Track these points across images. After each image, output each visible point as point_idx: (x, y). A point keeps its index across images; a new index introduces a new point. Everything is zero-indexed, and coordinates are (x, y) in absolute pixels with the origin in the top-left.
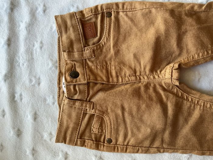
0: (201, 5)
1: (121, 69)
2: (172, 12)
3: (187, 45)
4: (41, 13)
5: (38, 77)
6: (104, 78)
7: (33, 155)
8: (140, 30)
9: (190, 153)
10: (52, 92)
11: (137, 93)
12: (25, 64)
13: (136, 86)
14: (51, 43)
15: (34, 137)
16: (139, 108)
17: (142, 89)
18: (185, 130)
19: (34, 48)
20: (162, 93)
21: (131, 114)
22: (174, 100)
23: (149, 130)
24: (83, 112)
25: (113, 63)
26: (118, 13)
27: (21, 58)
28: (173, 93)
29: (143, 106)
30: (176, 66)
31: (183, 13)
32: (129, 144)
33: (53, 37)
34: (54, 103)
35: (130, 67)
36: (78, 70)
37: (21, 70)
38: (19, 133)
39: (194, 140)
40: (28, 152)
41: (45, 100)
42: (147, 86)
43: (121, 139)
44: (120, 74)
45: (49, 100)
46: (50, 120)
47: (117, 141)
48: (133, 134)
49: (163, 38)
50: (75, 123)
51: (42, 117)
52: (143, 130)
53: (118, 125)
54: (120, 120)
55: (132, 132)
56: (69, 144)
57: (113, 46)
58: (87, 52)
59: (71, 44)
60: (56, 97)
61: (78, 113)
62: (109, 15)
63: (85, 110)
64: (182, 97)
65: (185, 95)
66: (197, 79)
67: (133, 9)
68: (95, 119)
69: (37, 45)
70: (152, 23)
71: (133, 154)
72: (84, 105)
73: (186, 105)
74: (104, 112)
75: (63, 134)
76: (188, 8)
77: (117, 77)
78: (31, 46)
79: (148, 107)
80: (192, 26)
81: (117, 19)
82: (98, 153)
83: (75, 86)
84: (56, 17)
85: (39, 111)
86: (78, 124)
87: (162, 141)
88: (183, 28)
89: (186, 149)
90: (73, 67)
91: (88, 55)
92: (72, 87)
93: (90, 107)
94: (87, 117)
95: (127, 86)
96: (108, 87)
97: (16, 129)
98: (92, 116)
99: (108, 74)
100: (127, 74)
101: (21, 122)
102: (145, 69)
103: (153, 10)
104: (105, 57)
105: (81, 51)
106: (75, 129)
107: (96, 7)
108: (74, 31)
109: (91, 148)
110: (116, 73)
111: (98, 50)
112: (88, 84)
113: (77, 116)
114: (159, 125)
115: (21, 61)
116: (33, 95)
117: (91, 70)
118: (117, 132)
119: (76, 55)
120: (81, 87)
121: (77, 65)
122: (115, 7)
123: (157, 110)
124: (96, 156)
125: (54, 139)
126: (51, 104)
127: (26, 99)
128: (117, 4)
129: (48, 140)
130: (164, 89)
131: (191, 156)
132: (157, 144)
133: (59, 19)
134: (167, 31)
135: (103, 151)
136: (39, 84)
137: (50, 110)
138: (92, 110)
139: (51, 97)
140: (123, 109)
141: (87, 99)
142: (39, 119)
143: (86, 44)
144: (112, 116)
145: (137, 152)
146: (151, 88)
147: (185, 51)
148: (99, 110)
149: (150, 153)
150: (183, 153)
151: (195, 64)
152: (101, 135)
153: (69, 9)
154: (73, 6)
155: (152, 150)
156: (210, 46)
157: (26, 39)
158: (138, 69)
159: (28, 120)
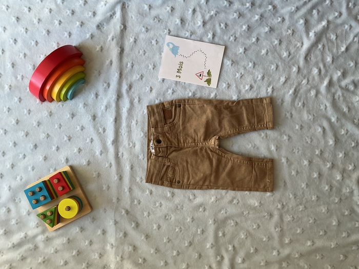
0: (233, 102)
1: (186, 138)
2: (216, 107)
3: (224, 126)
4: (137, 102)
5: (134, 142)
6: (176, 144)
7: (130, 192)
8: (198, 116)
9: (227, 189)
10: (143, 152)
11: (195, 153)
13: (195, 148)
15: (131, 180)
16: (196, 162)
17: (199, 150)
18: (224, 175)
19: (132, 124)
20: (210, 152)
21: (192, 165)
22: (216, 157)
23: (202, 175)
24: (163, 164)
25: (181, 135)
26: (185, 105)
28: (216, 153)
29: (199, 161)
30: (217, 137)
31: (222, 107)
32: (191, 183)
33: (144, 117)
34: (143, 159)
35: (192, 137)
36: (161, 139)
38: (121, 178)
39: (228, 181)
40: (126, 190)
41: (138, 157)
42: (201, 149)
43: (185, 180)
44: (186, 142)
47: (183, 182)
48: (193, 178)
49: (210, 121)
50: (158, 171)
51: (137, 168)
52: (198, 175)
53: (184, 171)
54: (185, 169)
55: (192, 176)
56: (154, 184)
57: (182, 125)
58: (166, 128)
59: (157, 123)
60: (146, 155)
61: (160, 165)
62: (180, 106)
63: (164, 162)
64: (221, 156)
65: (223, 154)
66: (231, 145)
67: (194, 104)
68: (170, 169)
69: (134, 123)
70: (204, 112)
71: (193, 190)
72: (164, 159)
73: (224, 160)
74: (176, 164)
75: (150, 177)
76: (225, 104)
77: (184, 143)
79: (202, 161)
80: (227, 115)
81: (184, 108)
82: (172, 189)
83: (159, 148)
84: (148, 107)
86: (159, 171)
87: (210, 182)
88: (222, 116)
89: (225, 187)
90: (158, 137)
91: (167, 130)
92: (158, 149)
93: (168, 161)
94: (165, 167)
95: (190, 148)
96: (179, 149)
97: (119, 175)
98: (168, 166)
99: (179, 141)
100: (190, 142)
101: (122, 171)
102: (200, 138)
103: (205, 105)
104: (177, 130)
105: (163, 127)
106: (157, 174)
107: (172, 101)
108: (158, 115)
109: (167, 186)
110: (184, 141)
111: (173, 126)
112: (167, 147)
114: (208, 172)
116: (131, 154)
117: (168, 139)
118: (183, 177)
119: (160, 129)
120: (163, 149)
121: (160, 135)
122: (183, 101)
123: (207, 163)
124: (170, 192)
125: (144, 181)
127: (126, 156)
128: (184, 100)
129: (140, 182)
130: (211, 151)
131: (228, 191)
132: (207, 183)
133: (150, 108)
134: (213, 117)
135: (175, 188)
136: (134, 147)
138: (169, 163)
139: (142, 155)
140: (187, 162)
141: (166, 156)
142: (134, 169)
143: (166, 123)
144: (181, 167)
145: (195, 189)
146: (204, 151)
147: (223, 129)
148: (173, 163)
149: (203, 189)
150: (223, 189)
151: (229, 136)
152: (174, 179)
153: (155, 101)
154: (157, 99)
155: (204, 187)
156: (237, 127)
157: (127, 118)
158: (196, 139)
159: (127, 168)
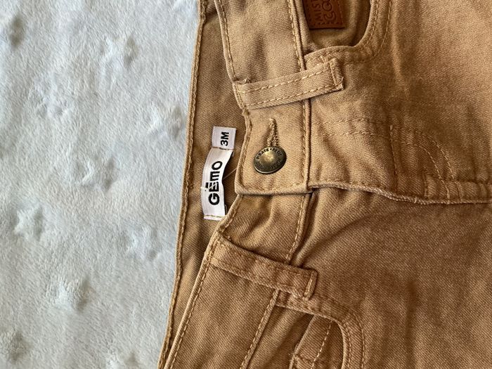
5: (105, 159)
12: (66, 112)
14: (164, 49)
19: (104, 60)
24: (273, 302)
27: (54, 88)
37: (49, 129)
41: (124, 240)
45: (139, 243)
46: (134, 310)
61: (253, 305)
63: (282, 296)
69: (115, 51)
72: (284, 277)
78: (93, 51)
85: (97, 276)
93: (305, 290)
94: (284, 322)
97: (10, 334)
98: (303, 320)
113: (249, 316)
115: (53, 99)
126: (143, 257)
127: (57, 230)
136: (108, 184)
137: (137, 277)
138: (310, 299)
139: (147, 231)
141: (294, 256)
148: (333, 302)
